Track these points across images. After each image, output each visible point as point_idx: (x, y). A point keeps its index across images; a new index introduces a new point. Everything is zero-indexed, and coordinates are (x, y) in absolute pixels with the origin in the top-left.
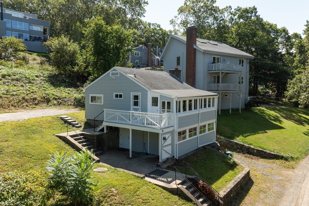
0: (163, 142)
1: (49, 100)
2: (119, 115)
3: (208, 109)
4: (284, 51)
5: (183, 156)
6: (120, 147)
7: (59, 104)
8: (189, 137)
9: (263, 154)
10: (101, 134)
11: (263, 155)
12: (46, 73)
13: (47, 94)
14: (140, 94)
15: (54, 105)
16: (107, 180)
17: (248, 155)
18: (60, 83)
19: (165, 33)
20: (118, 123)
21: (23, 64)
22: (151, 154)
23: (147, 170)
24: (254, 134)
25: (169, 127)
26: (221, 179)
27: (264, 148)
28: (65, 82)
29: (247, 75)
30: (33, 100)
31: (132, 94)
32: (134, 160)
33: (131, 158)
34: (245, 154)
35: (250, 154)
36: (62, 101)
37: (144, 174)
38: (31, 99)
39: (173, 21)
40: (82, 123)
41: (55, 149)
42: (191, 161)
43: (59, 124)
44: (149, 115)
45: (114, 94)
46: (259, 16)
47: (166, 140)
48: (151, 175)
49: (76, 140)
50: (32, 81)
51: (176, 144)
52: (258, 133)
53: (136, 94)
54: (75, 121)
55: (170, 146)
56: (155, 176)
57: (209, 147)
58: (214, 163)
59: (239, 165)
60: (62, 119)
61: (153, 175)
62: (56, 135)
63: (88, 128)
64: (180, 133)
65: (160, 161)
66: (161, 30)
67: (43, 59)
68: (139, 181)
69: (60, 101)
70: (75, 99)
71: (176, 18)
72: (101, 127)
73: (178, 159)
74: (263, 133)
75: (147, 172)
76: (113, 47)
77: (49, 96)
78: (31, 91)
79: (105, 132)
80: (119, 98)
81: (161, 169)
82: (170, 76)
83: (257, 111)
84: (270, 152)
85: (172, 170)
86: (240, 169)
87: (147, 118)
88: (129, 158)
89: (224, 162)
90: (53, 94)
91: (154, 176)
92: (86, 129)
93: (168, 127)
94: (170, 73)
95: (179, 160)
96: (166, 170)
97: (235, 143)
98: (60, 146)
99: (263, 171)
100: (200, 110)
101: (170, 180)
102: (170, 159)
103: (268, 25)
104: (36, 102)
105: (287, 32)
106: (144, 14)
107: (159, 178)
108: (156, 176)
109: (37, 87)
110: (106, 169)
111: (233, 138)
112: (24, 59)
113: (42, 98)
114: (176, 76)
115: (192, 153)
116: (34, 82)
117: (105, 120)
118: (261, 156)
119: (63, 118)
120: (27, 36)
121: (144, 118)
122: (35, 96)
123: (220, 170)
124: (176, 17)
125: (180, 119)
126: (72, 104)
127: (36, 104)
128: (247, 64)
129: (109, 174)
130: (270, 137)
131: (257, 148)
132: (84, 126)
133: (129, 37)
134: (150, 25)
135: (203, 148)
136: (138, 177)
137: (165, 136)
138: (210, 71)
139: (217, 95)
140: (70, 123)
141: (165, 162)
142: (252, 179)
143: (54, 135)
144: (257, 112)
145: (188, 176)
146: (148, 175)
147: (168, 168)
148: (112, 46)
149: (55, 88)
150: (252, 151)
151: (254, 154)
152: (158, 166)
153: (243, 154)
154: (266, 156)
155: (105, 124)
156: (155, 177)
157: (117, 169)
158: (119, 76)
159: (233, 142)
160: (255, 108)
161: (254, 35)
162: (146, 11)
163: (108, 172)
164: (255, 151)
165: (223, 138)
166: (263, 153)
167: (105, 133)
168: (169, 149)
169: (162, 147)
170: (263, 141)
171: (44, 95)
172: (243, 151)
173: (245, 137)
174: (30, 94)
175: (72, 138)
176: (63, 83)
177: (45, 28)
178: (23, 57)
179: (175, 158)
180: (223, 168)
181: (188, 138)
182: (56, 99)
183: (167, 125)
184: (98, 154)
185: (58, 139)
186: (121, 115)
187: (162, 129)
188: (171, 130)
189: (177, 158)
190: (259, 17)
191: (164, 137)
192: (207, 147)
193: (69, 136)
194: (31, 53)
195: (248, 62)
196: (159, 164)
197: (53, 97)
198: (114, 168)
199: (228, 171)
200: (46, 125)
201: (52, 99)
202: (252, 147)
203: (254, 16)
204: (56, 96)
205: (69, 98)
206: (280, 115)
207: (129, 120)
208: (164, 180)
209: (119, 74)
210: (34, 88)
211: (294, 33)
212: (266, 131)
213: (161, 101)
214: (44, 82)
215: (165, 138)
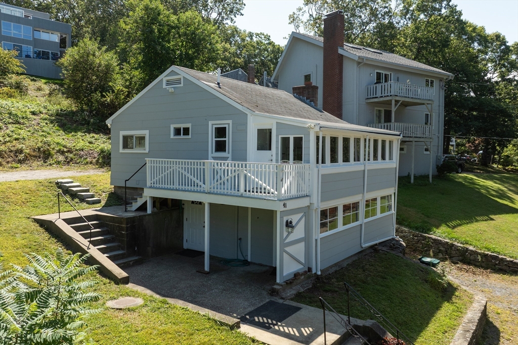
0: (285, 234)
1: (50, 153)
2: (180, 170)
3: (380, 164)
4: (494, 77)
5: (331, 267)
6: (186, 246)
7: (68, 162)
8: (344, 224)
9: (496, 264)
10: (139, 216)
11: (497, 266)
12: (54, 108)
13: (45, 143)
14: (229, 124)
15: (58, 163)
16: (134, 334)
17: (465, 267)
18: (78, 125)
19: (279, 49)
20: (177, 190)
21: (16, 94)
22: (255, 264)
23: (246, 303)
24: (470, 222)
25: (300, 197)
26: (430, 325)
27: (496, 250)
28: (88, 123)
29: (441, 112)
30: (16, 153)
31: (212, 125)
32: (214, 276)
33: (208, 273)
34: (458, 263)
35: (469, 264)
36: (75, 155)
37: (238, 315)
38: (11, 151)
39: (295, 16)
40: (104, 195)
41: (20, 251)
42: (352, 281)
43: (50, 195)
44: (250, 167)
45: (172, 127)
46: (456, 6)
47: (293, 227)
48: (256, 319)
49: (77, 229)
50: (22, 121)
51: (316, 240)
52: (477, 221)
53: (221, 123)
54: (88, 191)
55: (302, 245)
56: (266, 321)
57: (384, 249)
58: (406, 284)
59: (459, 288)
60: (59, 185)
61: (260, 318)
62: (34, 219)
63: (115, 205)
64: (324, 214)
65: (278, 281)
66: (271, 44)
67: (54, 86)
68: (223, 335)
69: (71, 155)
70: (102, 151)
71: (301, 12)
72: (140, 202)
73: (321, 275)
74: (486, 220)
75: (245, 308)
76: (181, 54)
77: (49, 145)
78: (15, 136)
79: (149, 211)
80: (182, 136)
81: (281, 301)
82: (295, 99)
83: (460, 180)
84: (512, 259)
85: (310, 303)
86: (466, 299)
87: (246, 176)
88: (202, 272)
89: (427, 281)
90: (58, 144)
91: (265, 319)
92: (111, 206)
93: (298, 198)
94: (293, 93)
95: (322, 278)
96: (294, 304)
97: (433, 239)
98: (34, 244)
99: (510, 302)
100: (367, 165)
101: (308, 332)
102: (302, 275)
103: (470, 26)
104: (21, 157)
105: (504, 39)
106: (241, 11)
107: (279, 326)
108: (270, 321)
109: (29, 131)
110: (140, 301)
111: (428, 230)
112: (18, 87)
113: (34, 150)
114: (307, 99)
115: (350, 261)
116: (25, 121)
117: (148, 184)
118: (493, 267)
119: (62, 183)
120: (30, 50)
121: (238, 174)
122: (20, 146)
123: (424, 303)
124: (300, 9)
125: (326, 180)
126: (94, 160)
127: (20, 162)
128: (441, 90)
129: (145, 316)
130: (503, 228)
131: (482, 252)
132: (107, 200)
133: (212, 36)
134: (251, 36)
135: (373, 251)
136: (222, 324)
137: (289, 218)
138: (370, 98)
139: (399, 135)
140: (74, 195)
141: (289, 283)
142: (492, 323)
143: (29, 218)
144: (460, 183)
145: (354, 321)
146: (248, 317)
147: (299, 297)
148: (178, 52)
149: (66, 133)
150: (472, 258)
151: (477, 264)
152: (274, 292)
153: (453, 265)
154: (504, 267)
155: (148, 194)
156: (268, 323)
157: (169, 300)
158: (182, 85)
159: (429, 238)
160: (456, 175)
161: (446, 43)
162: (245, 5)
163: (144, 311)
164: (479, 258)
165: (406, 229)
166: (497, 262)
167: (149, 215)
168: (299, 250)
169: (284, 245)
170: (490, 236)
171: (40, 145)
172: (451, 258)
173: (453, 229)
174: (12, 142)
175: (69, 224)
176: (83, 125)
177: (64, 36)
178: (16, 83)
179: (314, 271)
180: (428, 296)
181: (341, 227)
182: (62, 153)
183: (294, 192)
184: (131, 263)
185: (36, 226)
186: (183, 172)
187: (284, 201)
188: (304, 206)
189: (319, 273)
190: (455, 9)
191: (287, 221)
192: (380, 248)
193: (62, 219)
194: (35, 78)
195: (441, 85)
196: (275, 287)
197: (57, 149)
198: (161, 298)
199: (441, 303)
200: (20, 196)
201: (55, 151)
202: (471, 248)
203: (445, 8)
204: (65, 147)
205: (90, 150)
206: (506, 187)
207: (204, 184)
208: (292, 333)
209: (182, 81)
210: (22, 132)
211: (516, 42)
212: (490, 216)
213: (280, 136)
214: (47, 124)
215: (291, 222)
